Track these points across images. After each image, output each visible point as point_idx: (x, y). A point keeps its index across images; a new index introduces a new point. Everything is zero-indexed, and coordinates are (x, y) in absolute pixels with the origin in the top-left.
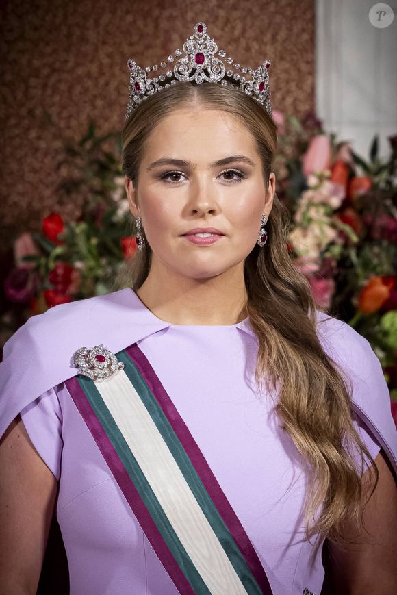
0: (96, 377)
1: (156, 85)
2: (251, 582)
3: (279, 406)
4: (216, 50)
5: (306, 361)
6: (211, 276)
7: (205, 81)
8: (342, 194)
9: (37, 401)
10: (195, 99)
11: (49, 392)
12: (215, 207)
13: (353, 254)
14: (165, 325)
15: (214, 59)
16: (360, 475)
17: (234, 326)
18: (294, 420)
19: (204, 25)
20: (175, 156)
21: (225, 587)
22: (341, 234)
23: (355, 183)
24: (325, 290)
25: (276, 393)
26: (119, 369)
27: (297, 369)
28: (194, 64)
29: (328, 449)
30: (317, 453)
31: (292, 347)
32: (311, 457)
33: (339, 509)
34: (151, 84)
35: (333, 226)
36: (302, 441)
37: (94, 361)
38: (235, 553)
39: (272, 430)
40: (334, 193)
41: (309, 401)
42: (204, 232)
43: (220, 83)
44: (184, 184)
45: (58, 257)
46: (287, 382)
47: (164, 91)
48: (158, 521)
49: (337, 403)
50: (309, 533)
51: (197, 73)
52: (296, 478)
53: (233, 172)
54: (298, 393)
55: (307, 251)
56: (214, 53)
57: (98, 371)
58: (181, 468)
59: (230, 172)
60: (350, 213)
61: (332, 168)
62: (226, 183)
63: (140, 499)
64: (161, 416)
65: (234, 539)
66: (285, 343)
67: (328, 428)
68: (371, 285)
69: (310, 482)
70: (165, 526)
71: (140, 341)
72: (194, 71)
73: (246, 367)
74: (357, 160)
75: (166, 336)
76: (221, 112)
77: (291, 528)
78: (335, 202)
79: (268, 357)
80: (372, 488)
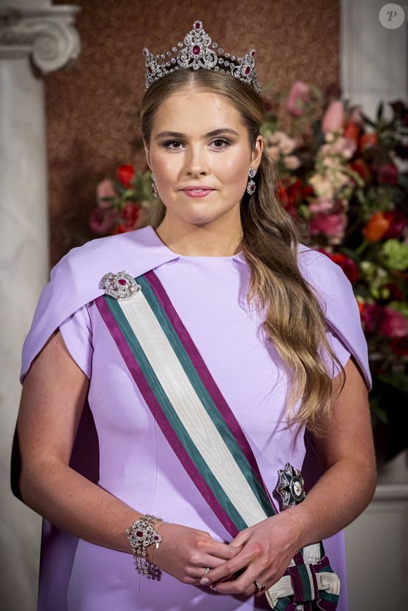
0: (119, 297)
1: (164, 70)
2: (241, 457)
3: (265, 323)
4: (210, 42)
5: (288, 286)
6: (205, 222)
7: (201, 68)
8: (353, 147)
9: (72, 316)
10: (192, 82)
11: (81, 309)
12: (206, 170)
13: (360, 195)
14: (176, 256)
15: (208, 50)
16: (331, 378)
17: (231, 258)
18: (278, 333)
19: (201, 23)
20: (174, 130)
21: (220, 463)
22: (352, 179)
23: (364, 138)
24: (339, 223)
25: (264, 312)
26: (138, 291)
27: (280, 292)
28: (192, 55)
29: (304, 356)
30: (296, 359)
31: (276, 275)
32: (292, 363)
33: (314, 404)
34: (160, 68)
35: (345, 173)
36: (283, 350)
37: (118, 285)
38: (228, 436)
39: (260, 341)
40: (347, 146)
41: (290, 318)
42: (197, 189)
43: (213, 68)
44: (182, 151)
45: (128, 199)
46: (272, 304)
47: (170, 74)
48: (165, 409)
49: (312, 320)
50: (290, 423)
51: (195, 62)
52: (280, 378)
53: (222, 141)
54: (281, 311)
55: (325, 193)
56: (208, 45)
57: (120, 292)
58: (184, 368)
59: (219, 140)
60: (359, 162)
61: (346, 126)
62: (215, 150)
63: (151, 391)
64: (170, 328)
65: (227, 423)
66: (270, 272)
67: (306, 340)
68: (374, 219)
69: (291, 381)
70: (171, 412)
71: (156, 268)
72: (192, 60)
73: (240, 292)
74: (366, 120)
75: (176, 264)
76: (212, 94)
77: (276, 418)
78: (348, 154)
79: (257, 284)
80: (341, 387)
